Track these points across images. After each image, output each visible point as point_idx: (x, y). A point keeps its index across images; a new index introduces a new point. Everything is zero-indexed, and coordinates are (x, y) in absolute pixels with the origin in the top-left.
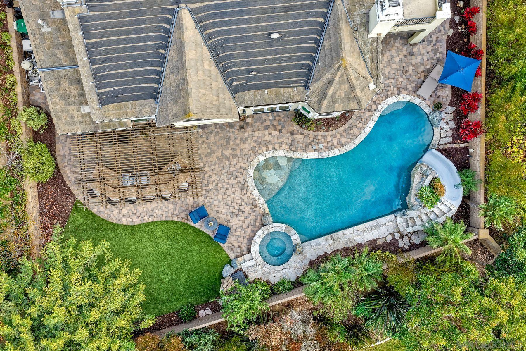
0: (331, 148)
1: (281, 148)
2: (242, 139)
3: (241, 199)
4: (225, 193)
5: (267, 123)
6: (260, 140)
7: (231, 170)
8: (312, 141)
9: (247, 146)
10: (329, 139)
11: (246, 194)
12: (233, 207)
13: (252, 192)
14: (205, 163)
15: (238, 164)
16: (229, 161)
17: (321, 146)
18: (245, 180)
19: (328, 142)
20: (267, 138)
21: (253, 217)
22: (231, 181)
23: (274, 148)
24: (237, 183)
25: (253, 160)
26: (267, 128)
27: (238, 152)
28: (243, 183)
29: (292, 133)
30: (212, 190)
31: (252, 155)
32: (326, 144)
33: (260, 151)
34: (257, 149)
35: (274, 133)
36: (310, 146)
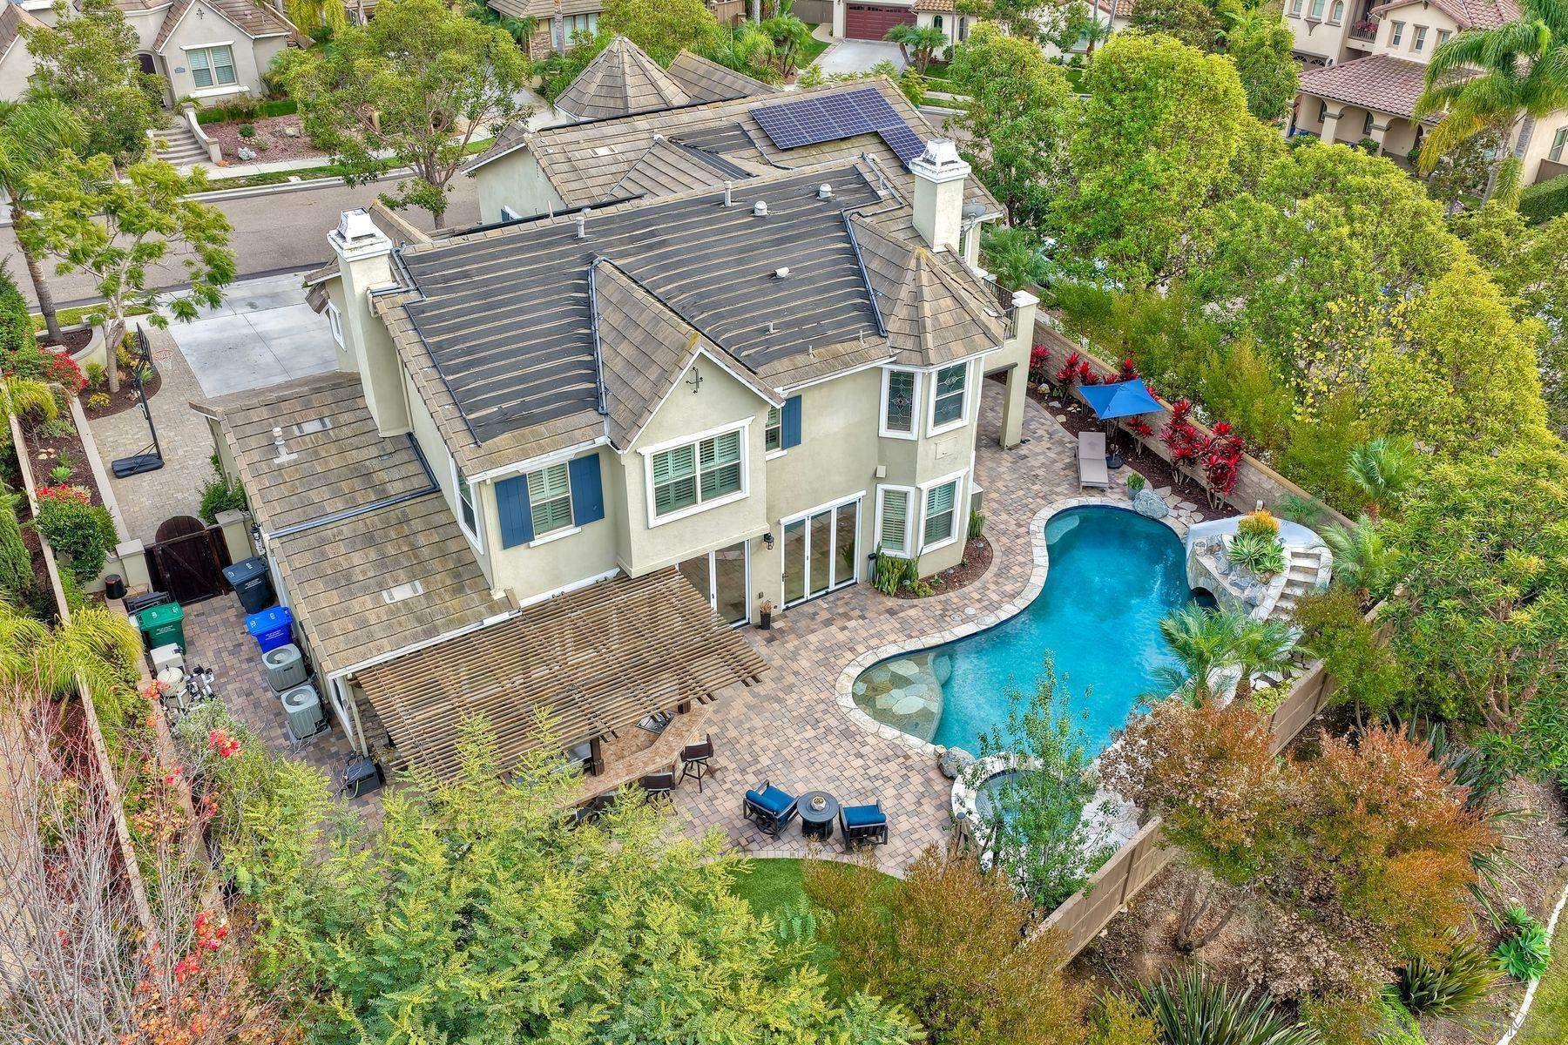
0: (993, 607)
1: (885, 642)
2: (784, 658)
3: (859, 755)
4: (812, 762)
5: (825, 615)
6: (828, 644)
7: (795, 714)
8: (945, 610)
9: (804, 663)
10: (977, 596)
11: (864, 744)
12: (852, 779)
13: (876, 735)
14: (721, 725)
15: (804, 698)
16: (779, 701)
17: (970, 611)
18: (843, 719)
19: (979, 601)
20: (842, 637)
21: (916, 779)
22: (810, 733)
23: (869, 648)
24: (829, 730)
25: (835, 680)
26: (828, 623)
27: (791, 679)
28: (844, 727)
29: (892, 612)
30: (773, 767)
31: (827, 673)
32: (978, 605)
33: (841, 662)
34: (832, 660)
35: (851, 624)
36: (947, 619)
